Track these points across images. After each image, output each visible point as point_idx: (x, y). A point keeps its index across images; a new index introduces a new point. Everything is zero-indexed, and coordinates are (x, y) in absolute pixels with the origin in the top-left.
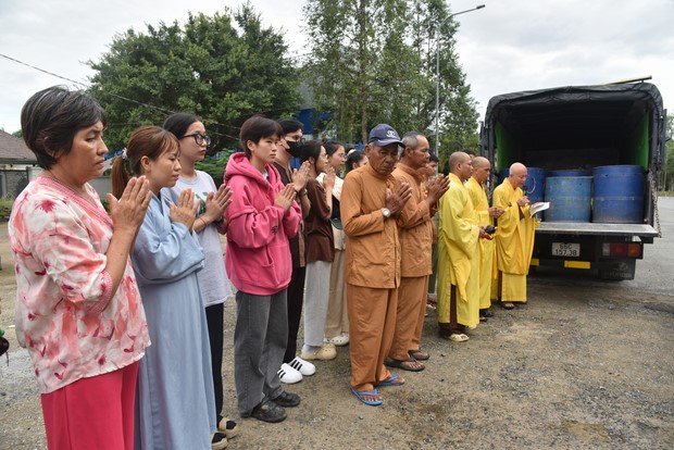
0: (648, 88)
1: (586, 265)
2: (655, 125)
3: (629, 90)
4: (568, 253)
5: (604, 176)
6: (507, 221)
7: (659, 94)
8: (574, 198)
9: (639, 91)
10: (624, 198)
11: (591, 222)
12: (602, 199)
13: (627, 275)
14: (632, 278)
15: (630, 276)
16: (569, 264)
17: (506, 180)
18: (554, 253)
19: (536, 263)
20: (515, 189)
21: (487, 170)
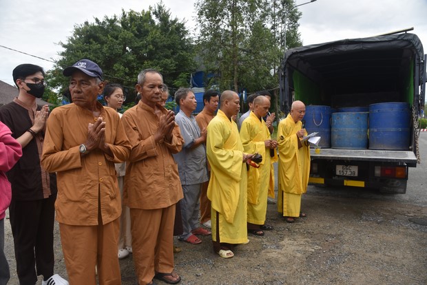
0: (410, 37)
1: (361, 184)
2: (417, 68)
3: (394, 40)
4: (349, 173)
5: (376, 111)
6: (288, 148)
7: (420, 42)
8: (353, 129)
9: (403, 40)
10: (393, 129)
11: (368, 149)
12: (376, 130)
13: (400, 190)
14: (404, 192)
15: (402, 190)
16: (348, 183)
17: (289, 115)
18: (338, 173)
19: (322, 181)
20: (296, 123)
21: (266, 108)
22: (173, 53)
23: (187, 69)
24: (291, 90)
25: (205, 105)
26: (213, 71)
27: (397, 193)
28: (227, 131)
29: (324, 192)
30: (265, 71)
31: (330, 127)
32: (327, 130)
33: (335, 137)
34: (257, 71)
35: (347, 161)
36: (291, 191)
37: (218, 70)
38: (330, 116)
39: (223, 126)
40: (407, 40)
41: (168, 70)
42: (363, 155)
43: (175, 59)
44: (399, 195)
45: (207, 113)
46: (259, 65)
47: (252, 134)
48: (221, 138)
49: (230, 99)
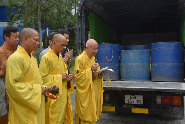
1: (146, 111)
4: (135, 102)
5: (157, 49)
8: (138, 64)
10: (170, 64)
11: (150, 81)
12: (156, 65)
13: (179, 116)
16: (135, 110)
17: (84, 52)
18: (126, 102)
19: (113, 109)
20: (90, 58)
21: (63, 45)
24: (87, 30)
25: (5, 40)
26: (17, 7)
27: (176, 119)
28: (27, 65)
29: (116, 119)
30: (66, 11)
31: (120, 62)
32: (117, 65)
33: (124, 70)
34: (59, 10)
35: (133, 91)
36: (87, 120)
37: (22, 7)
38: (120, 53)
39: (23, 61)
42: (146, 86)
46: (61, 5)
47: (51, 68)
48: (20, 72)
49: (30, 36)
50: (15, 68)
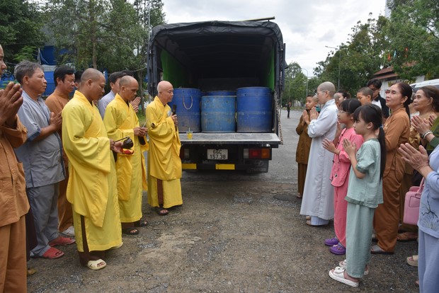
0: (272, 26)
1: (231, 167)
2: (278, 55)
3: (259, 26)
4: (219, 157)
5: (243, 95)
7: (280, 31)
8: (222, 113)
9: (266, 27)
10: (258, 113)
11: (236, 132)
12: (243, 114)
14: (267, 172)
15: (265, 169)
16: (219, 167)
17: (157, 98)
18: (209, 157)
19: (194, 166)
20: (165, 106)
21: (134, 90)
22: (12, 20)
23: (33, 42)
24: (159, 71)
25: (56, 84)
28: (89, 116)
29: (196, 177)
31: (200, 111)
32: (197, 114)
33: (205, 121)
35: (220, 145)
38: (200, 100)
39: (83, 111)
40: (270, 28)
41: (5, 40)
42: (233, 138)
43: (15, 27)
44: (263, 174)
45: (60, 96)
48: (82, 126)
49: (95, 79)
50: (75, 120)
